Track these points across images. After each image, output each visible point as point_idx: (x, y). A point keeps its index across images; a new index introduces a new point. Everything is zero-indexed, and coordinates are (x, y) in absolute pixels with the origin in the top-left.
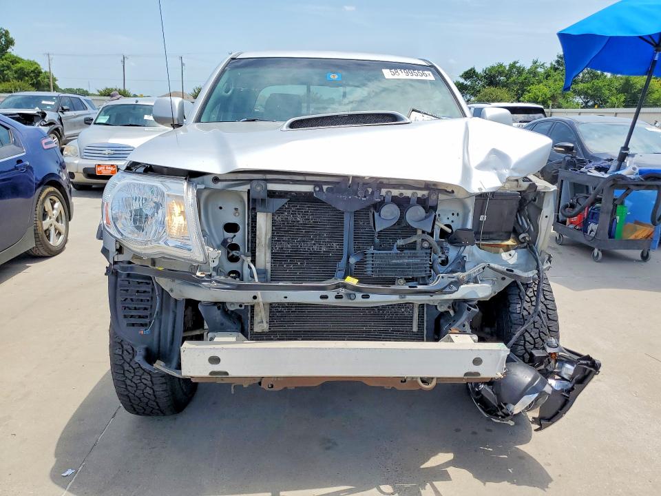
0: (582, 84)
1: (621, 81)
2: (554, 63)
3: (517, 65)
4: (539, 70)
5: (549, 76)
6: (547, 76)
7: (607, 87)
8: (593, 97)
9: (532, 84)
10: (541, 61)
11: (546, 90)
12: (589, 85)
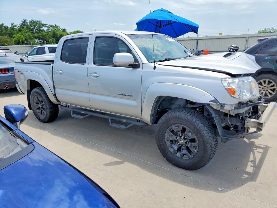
0: (37, 34)
1: (52, 33)
2: (21, 25)
3: (4, 25)
4: (15, 28)
5: (21, 30)
6: (20, 31)
7: (47, 35)
8: (42, 39)
9: (15, 34)
10: (15, 24)
11: (22, 37)
12: (40, 34)
